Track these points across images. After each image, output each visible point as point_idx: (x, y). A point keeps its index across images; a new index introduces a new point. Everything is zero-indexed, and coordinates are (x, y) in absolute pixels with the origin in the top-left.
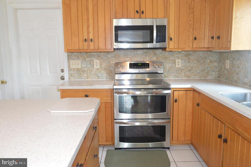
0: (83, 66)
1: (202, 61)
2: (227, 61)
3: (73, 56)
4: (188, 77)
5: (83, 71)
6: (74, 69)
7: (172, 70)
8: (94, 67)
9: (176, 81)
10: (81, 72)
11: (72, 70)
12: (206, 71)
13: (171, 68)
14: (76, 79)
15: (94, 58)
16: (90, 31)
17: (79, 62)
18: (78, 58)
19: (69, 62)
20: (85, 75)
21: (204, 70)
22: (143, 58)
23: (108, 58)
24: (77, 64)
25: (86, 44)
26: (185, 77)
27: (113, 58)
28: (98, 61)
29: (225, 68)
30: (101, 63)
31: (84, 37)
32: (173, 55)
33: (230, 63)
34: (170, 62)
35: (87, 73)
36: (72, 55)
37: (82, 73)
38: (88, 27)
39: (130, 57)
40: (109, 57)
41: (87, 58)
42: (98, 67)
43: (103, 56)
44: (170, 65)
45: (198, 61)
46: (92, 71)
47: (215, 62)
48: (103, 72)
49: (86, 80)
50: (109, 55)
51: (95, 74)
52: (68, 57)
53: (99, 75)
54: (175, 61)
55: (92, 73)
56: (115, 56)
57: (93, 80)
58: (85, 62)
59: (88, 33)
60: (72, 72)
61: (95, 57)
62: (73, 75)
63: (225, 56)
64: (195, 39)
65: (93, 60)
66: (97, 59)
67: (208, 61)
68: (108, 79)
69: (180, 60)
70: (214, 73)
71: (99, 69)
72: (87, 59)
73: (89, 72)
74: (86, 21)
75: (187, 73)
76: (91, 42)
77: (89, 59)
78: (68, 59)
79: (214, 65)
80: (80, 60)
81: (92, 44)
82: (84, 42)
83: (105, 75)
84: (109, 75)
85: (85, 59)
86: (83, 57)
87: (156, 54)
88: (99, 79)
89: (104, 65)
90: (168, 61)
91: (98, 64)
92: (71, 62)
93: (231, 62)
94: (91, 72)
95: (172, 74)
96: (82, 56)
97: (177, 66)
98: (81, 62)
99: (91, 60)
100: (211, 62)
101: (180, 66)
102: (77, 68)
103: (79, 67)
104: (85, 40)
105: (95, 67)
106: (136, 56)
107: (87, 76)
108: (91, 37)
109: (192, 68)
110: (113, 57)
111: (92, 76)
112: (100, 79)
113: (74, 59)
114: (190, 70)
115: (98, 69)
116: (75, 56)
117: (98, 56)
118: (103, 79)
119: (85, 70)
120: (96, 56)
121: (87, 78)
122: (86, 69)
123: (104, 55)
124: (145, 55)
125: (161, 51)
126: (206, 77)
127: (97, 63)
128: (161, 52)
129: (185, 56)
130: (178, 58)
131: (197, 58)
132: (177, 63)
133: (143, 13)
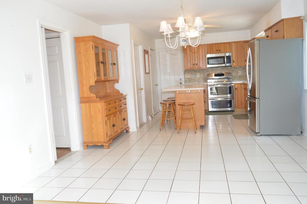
0: (192, 76)
5: (192, 79)
6: (187, 78)
7: (236, 76)
10: (190, 80)
14: (188, 83)
17: (190, 74)
19: (184, 75)
20: (192, 81)
23: (204, 72)
24: (188, 76)
25: (194, 66)
26: (244, 80)
27: (206, 72)
30: (200, 75)
32: (236, 69)
34: (235, 72)
38: (195, 59)
39: (215, 71)
42: (199, 77)
44: (235, 74)
48: (201, 79)
50: (204, 70)
53: (199, 81)
55: (196, 80)
57: (196, 83)
59: (195, 61)
60: (186, 80)
66: (198, 73)
68: (204, 83)
73: (194, 79)
74: (194, 56)
76: (196, 65)
78: (184, 73)
83: (202, 81)
84: (204, 80)
85: (192, 73)
87: (228, 69)
89: (202, 76)
95: (236, 79)
97: (239, 74)
99: (195, 74)
101: (240, 74)
103: (190, 77)
104: (194, 64)
105: (197, 77)
106: (218, 70)
108: (196, 63)
112: (200, 83)
113: (187, 74)
116: (187, 72)
121: (193, 83)
123: (202, 71)
124: (222, 70)
127: (198, 75)
128: (230, 68)
129: (243, 69)
130: (239, 70)
132: (239, 73)
133: (220, 51)
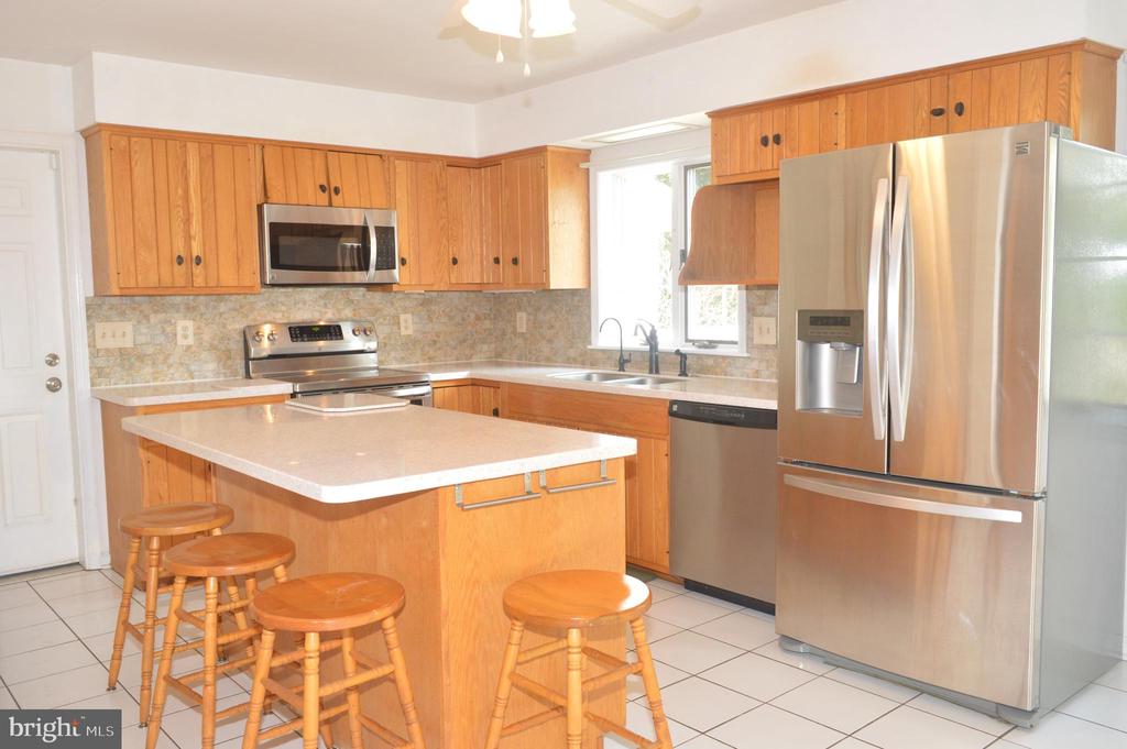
0: (142, 339)
1: (458, 319)
2: (519, 314)
3: (105, 307)
4: (430, 359)
5: (141, 358)
6: (107, 350)
7: (392, 342)
8: (176, 343)
9: (433, 369)
10: (133, 360)
11: (100, 354)
12: (471, 342)
13: (389, 337)
14: (115, 384)
15: (176, 315)
16: (193, 233)
17: (128, 327)
18: (122, 314)
19: (90, 327)
20: (148, 370)
21: (464, 341)
22: (320, 312)
23: (221, 314)
24: (121, 333)
25: (180, 270)
26: (424, 360)
27: (234, 314)
28: (190, 324)
29: (514, 333)
30: (199, 328)
31: (175, 250)
32: (392, 303)
33: (528, 320)
34: (387, 322)
35: (154, 363)
36: (100, 306)
37: (137, 364)
38: (187, 221)
39: (284, 308)
40: (221, 310)
41: (152, 316)
42: (191, 341)
43: (203, 309)
44: (387, 330)
45: (451, 318)
46: (169, 355)
47: (485, 318)
48: (205, 355)
49: (152, 384)
50: (222, 304)
51: (182, 364)
52: (87, 311)
53: (193, 368)
54: (398, 318)
55: (171, 361)
56: (241, 307)
57: (173, 382)
58: (148, 328)
59: (188, 238)
60: (101, 362)
61: (177, 312)
62: (107, 370)
63: (511, 304)
64: (455, 261)
65: (173, 321)
66: (185, 318)
67: (472, 316)
68: (222, 379)
69: (409, 316)
70: (485, 347)
71: (194, 349)
72: (154, 319)
73: (161, 358)
74: (180, 202)
75: (427, 348)
76: (198, 264)
77: (162, 316)
78: (89, 318)
79: (484, 327)
80: (129, 321)
81: (198, 270)
82: (176, 264)
83: (212, 366)
84: (224, 365)
85: (147, 317)
86: (141, 312)
87: (352, 302)
88: (193, 378)
89: (207, 337)
90: (381, 320)
91: (190, 332)
92: (100, 327)
93: (532, 318)
94: (167, 358)
95: (393, 354)
96: (134, 309)
97: (404, 332)
98: (134, 326)
99: (168, 322)
100: (478, 318)
101: (410, 332)
102: (120, 349)
103: (128, 343)
104: (180, 260)
105: (180, 341)
106: (300, 305)
107: (153, 373)
108: (196, 250)
109: (439, 337)
110: (235, 310)
111: (172, 371)
112: (196, 381)
113: (108, 319)
114: (435, 342)
115: (189, 347)
116: (111, 308)
117: (189, 308)
118: (206, 377)
119: (148, 353)
120: (182, 307)
121: (155, 379)
122: (150, 350)
123: (206, 306)
124: (322, 302)
125: (361, 293)
126: (471, 358)
127: (185, 329)
128: (364, 296)
129: (421, 305)
130: (405, 310)
131: (448, 310)
132: (402, 325)
133: (337, 191)
